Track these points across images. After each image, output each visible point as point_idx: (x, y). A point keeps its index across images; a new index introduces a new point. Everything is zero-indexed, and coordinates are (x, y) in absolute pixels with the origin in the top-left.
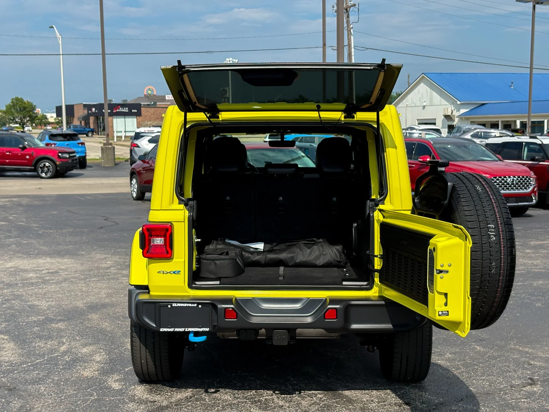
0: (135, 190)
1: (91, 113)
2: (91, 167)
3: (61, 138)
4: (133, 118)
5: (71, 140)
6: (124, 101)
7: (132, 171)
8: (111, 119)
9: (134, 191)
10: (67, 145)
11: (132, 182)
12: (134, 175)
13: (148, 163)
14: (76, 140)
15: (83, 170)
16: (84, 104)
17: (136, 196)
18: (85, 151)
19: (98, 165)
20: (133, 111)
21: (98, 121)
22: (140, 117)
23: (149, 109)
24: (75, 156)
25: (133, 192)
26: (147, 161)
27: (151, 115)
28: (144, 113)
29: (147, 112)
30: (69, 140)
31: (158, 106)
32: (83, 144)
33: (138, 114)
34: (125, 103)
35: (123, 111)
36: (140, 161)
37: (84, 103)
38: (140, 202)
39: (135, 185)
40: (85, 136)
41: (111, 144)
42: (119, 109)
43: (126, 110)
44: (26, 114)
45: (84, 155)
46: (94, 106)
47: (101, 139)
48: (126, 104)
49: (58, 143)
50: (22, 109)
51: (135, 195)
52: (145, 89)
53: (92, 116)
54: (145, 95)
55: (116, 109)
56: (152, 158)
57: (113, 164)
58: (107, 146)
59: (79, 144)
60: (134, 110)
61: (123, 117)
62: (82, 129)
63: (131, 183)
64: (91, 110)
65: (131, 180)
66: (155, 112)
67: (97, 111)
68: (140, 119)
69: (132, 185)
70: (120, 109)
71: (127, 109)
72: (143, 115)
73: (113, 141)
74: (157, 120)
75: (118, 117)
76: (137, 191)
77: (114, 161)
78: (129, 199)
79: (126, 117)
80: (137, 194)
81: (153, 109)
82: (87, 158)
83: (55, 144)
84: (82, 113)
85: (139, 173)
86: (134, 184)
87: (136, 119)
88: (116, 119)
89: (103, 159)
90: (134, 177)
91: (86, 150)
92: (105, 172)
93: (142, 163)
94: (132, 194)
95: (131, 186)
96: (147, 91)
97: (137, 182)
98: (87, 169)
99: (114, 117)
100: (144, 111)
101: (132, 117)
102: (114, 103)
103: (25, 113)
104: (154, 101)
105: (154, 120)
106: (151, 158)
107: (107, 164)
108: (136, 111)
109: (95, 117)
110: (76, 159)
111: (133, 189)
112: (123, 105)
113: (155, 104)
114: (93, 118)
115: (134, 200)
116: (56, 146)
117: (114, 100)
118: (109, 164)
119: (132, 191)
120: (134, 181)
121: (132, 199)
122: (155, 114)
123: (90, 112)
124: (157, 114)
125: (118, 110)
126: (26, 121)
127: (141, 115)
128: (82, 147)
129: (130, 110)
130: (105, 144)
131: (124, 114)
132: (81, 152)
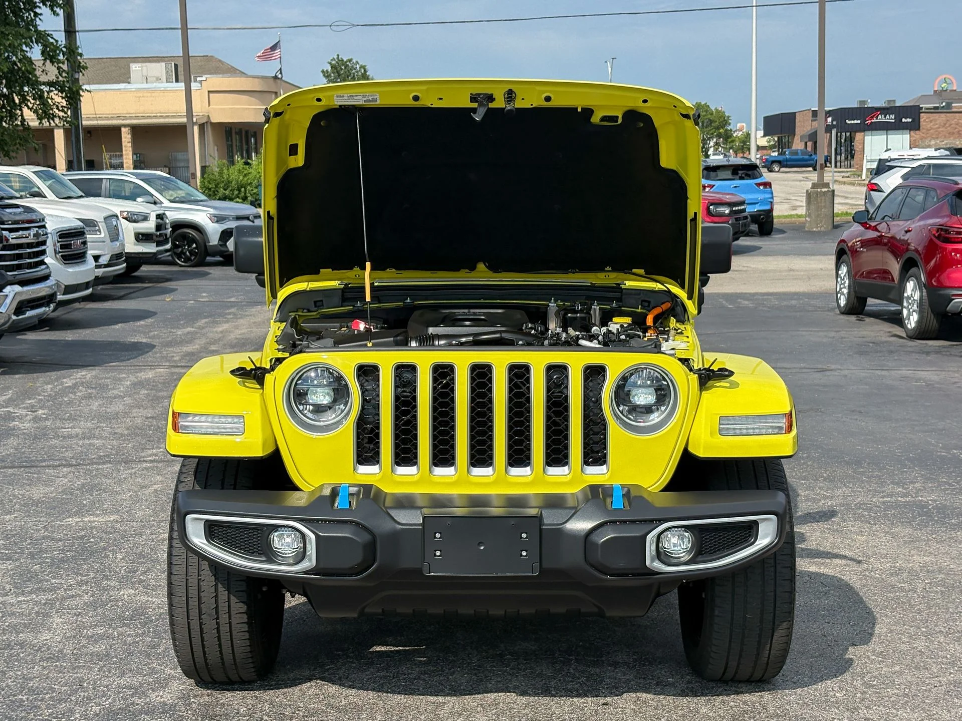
0: (845, 291)
2: (782, 231)
3: (728, 174)
4: (903, 134)
5: (745, 178)
6: (889, 101)
7: (838, 249)
8: (862, 137)
9: (843, 294)
10: (736, 187)
11: (840, 272)
12: (844, 257)
13: (875, 229)
14: (755, 178)
15: (765, 238)
16: (813, 111)
17: (846, 305)
18: (771, 200)
19: (797, 230)
20: (904, 120)
22: (917, 132)
23: (936, 116)
24: (744, 211)
25: (839, 295)
26: (873, 224)
27: (939, 128)
28: (924, 123)
29: (931, 121)
30: (741, 178)
31: (954, 110)
32: (767, 185)
33: (914, 126)
34: (892, 105)
35: (884, 120)
36: (856, 224)
37: (813, 109)
38: (853, 318)
39: (843, 280)
40: (811, 169)
41: (827, 185)
42: (877, 118)
43: (890, 118)
44: (711, 132)
45: (768, 207)
46: (831, 113)
47: (839, 174)
48: (894, 107)
49: (717, 183)
50: (705, 125)
51: (843, 302)
52: (936, 79)
54: (935, 92)
55: (872, 118)
56: (886, 219)
57: (830, 227)
58: (819, 190)
59: (759, 185)
60: (906, 118)
61: (885, 132)
62: (807, 157)
63: (837, 275)
65: (838, 268)
66: (947, 121)
67: (835, 123)
68: (917, 135)
69: (839, 279)
70: (880, 117)
71: (893, 116)
72: (923, 129)
73: (860, 178)
74: (950, 137)
75: (873, 132)
76: (849, 293)
77: (831, 221)
78: (832, 310)
79: (889, 132)
80: (848, 300)
81: (943, 115)
82: (775, 214)
83: (711, 186)
84: (809, 128)
85: (854, 252)
86: (842, 276)
87: (909, 136)
88: (870, 137)
89: (809, 216)
90: (842, 262)
91: (772, 198)
92: (807, 245)
93: (861, 228)
94: (838, 300)
95: (837, 281)
96: (940, 85)
97: (849, 272)
98: (775, 236)
99: (867, 133)
100: (925, 121)
101: (901, 131)
102: (870, 106)
103: (711, 130)
104: (947, 101)
105: (945, 137)
106: (883, 218)
107: (817, 227)
108: (910, 120)
110: (746, 218)
111: (841, 289)
112: (884, 111)
113: (949, 105)
115: (843, 313)
116: (712, 190)
117: (869, 101)
118: (821, 227)
119: (837, 293)
120: (844, 270)
121: (837, 311)
122: (947, 125)
124: (950, 125)
126: (712, 144)
127: (918, 129)
128: (765, 192)
129: (899, 120)
130: (814, 186)
131: (886, 127)
132: (762, 202)
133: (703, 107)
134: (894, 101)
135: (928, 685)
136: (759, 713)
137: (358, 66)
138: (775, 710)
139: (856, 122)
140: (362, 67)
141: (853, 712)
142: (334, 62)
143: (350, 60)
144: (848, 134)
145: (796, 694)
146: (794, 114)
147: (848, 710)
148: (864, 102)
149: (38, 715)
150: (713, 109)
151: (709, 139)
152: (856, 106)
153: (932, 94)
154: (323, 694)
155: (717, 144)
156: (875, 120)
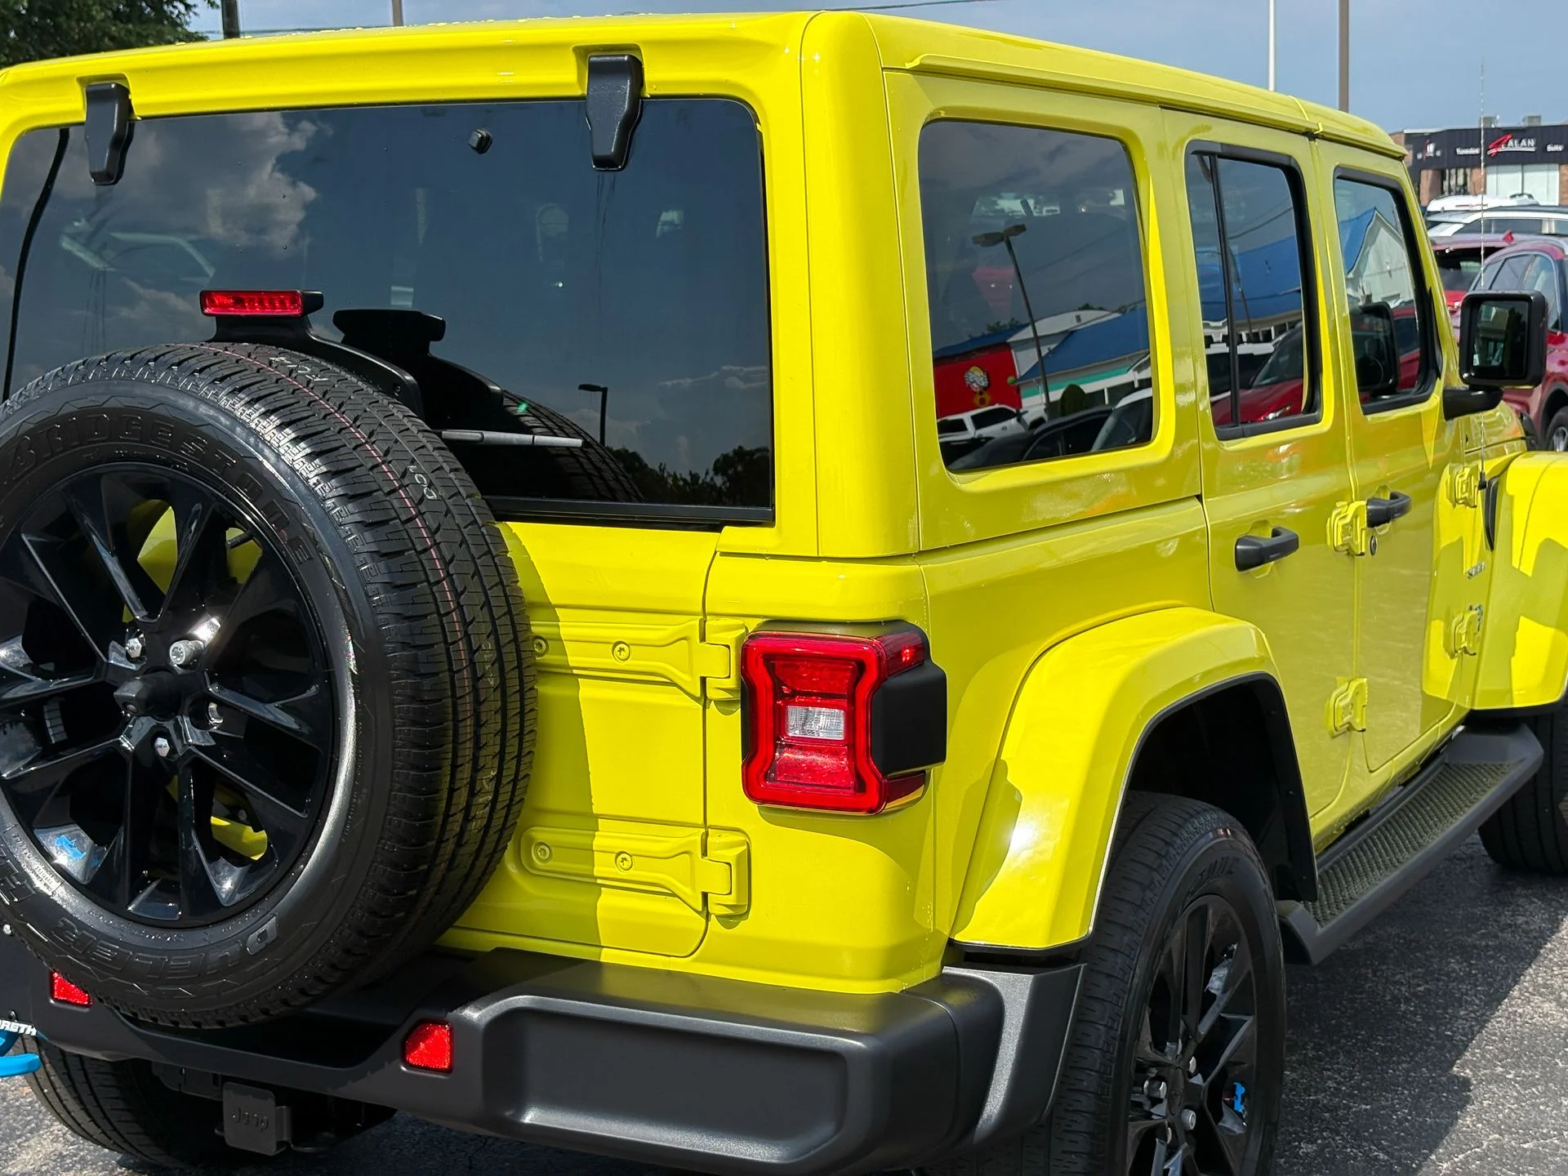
1: (1422, 159)
4: (1549, 170)
6: (1531, 118)
8: (1482, 176)
16: (1408, 135)
20: (1550, 148)
33: (1565, 160)
34: (1535, 124)
35: (1519, 149)
37: (1406, 131)
42: (1506, 146)
43: (1528, 145)
46: (1431, 137)
48: (1536, 128)
53: (1426, 168)
55: (1498, 145)
60: (1553, 144)
61: (1520, 167)
64: (1424, 149)
67: (1438, 153)
70: (1511, 142)
71: (1532, 142)
75: (1501, 168)
79: (1526, 167)
87: (1558, 173)
88: (1494, 176)
99: (1490, 169)
101: (1546, 166)
102: (1499, 125)
108: (1559, 148)
109: (1434, 170)
112: (1519, 133)
114: (1430, 172)
117: (1498, 117)
123: (1420, 156)
125: (1503, 149)
129: (1541, 147)
131: (1521, 160)
139: (1472, 151)
144: (1459, 171)
148: (1492, 119)
152: (1476, 126)
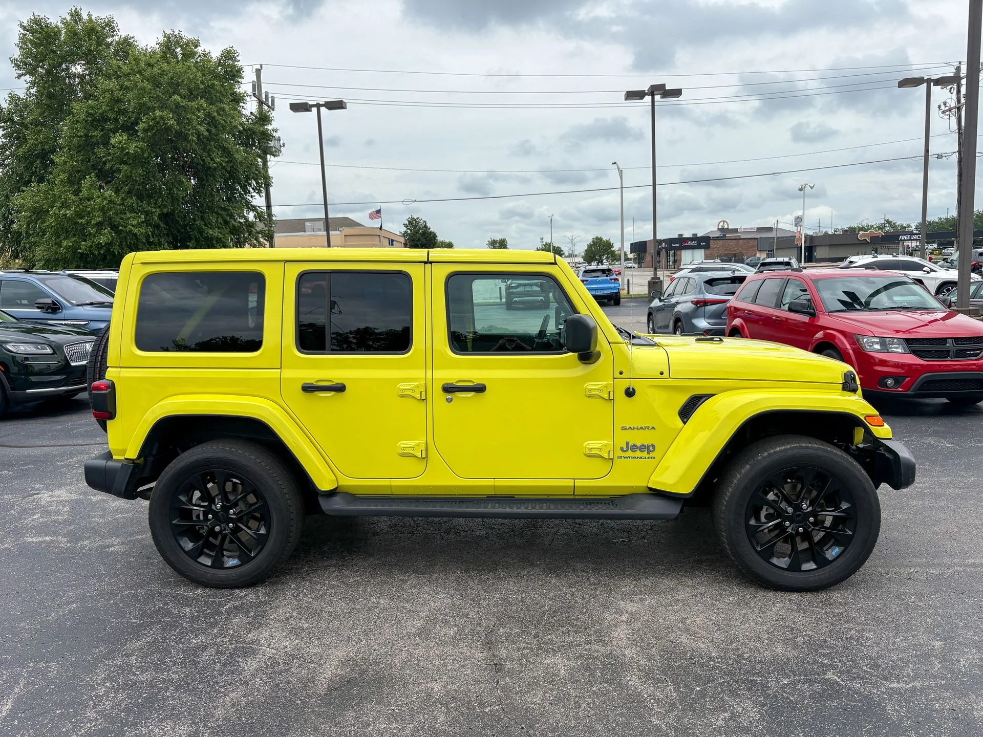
6: (693, 235)
8: (680, 253)
20: (701, 244)
21: (667, 256)
22: (708, 250)
23: (718, 242)
27: (719, 248)
28: (712, 246)
29: (715, 244)
31: (727, 238)
33: (707, 247)
35: (691, 244)
41: (659, 278)
44: (604, 252)
46: (664, 242)
48: (695, 238)
53: (662, 251)
55: (685, 243)
58: (655, 280)
59: (611, 280)
61: (692, 250)
64: (662, 245)
66: (724, 244)
67: (667, 246)
68: (708, 252)
70: (689, 242)
71: (696, 242)
72: (712, 249)
74: (725, 252)
75: (686, 250)
79: (694, 250)
81: (721, 241)
84: (654, 249)
87: (704, 252)
88: (684, 253)
96: (721, 225)
99: (683, 250)
100: (712, 244)
101: (700, 250)
102: (684, 237)
104: (724, 233)
105: (722, 252)
108: (704, 244)
112: (692, 239)
113: (725, 236)
117: (684, 234)
122: (724, 246)
123: (660, 247)
124: (725, 246)
126: (604, 258)
127: (709, 248)
128: (615, 283)
129: (699, 244)
130: (652, 278)
131: (692, 248)
132: (614, 288)
133: (599, 239)
134: (697, 234)
135: (682, 563)
136: (585, 582)
137: (422, 221)
138: (594, 581)
139: (677, 245)
140: (424, 222)
141: (637, 581)
142: (409, 219)
143: (418, 218)
144: (673, 251)
145: (607, 570)
146: (646, 241)
147: (635, 580)
148: (681, 235)
149: (178, 591)
150: (605, 240)
151: (603, 255)
152: (677, 237)
153: (717, 230)
154: (341, 575)
155: (607, 257)
156: (687, 244)
